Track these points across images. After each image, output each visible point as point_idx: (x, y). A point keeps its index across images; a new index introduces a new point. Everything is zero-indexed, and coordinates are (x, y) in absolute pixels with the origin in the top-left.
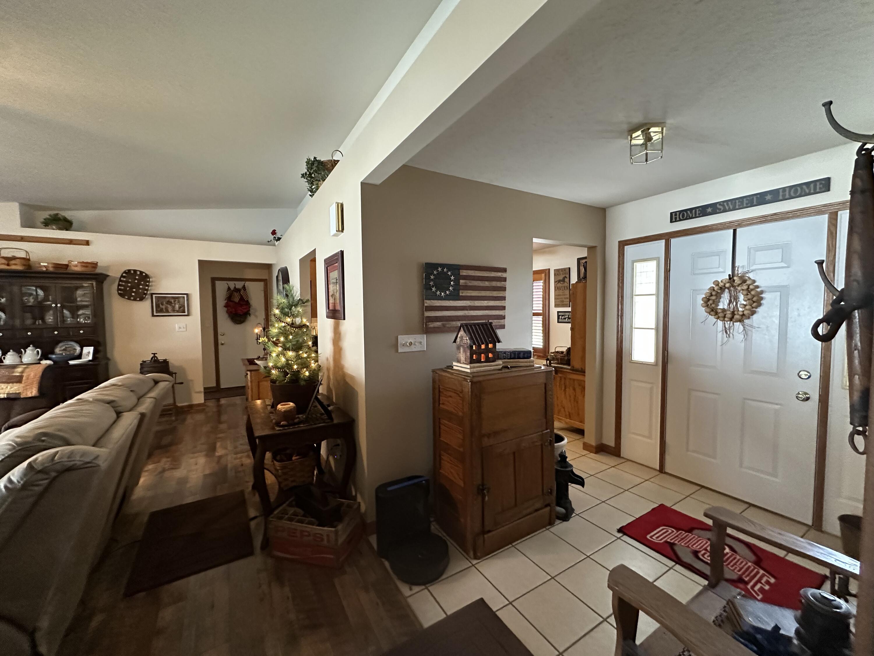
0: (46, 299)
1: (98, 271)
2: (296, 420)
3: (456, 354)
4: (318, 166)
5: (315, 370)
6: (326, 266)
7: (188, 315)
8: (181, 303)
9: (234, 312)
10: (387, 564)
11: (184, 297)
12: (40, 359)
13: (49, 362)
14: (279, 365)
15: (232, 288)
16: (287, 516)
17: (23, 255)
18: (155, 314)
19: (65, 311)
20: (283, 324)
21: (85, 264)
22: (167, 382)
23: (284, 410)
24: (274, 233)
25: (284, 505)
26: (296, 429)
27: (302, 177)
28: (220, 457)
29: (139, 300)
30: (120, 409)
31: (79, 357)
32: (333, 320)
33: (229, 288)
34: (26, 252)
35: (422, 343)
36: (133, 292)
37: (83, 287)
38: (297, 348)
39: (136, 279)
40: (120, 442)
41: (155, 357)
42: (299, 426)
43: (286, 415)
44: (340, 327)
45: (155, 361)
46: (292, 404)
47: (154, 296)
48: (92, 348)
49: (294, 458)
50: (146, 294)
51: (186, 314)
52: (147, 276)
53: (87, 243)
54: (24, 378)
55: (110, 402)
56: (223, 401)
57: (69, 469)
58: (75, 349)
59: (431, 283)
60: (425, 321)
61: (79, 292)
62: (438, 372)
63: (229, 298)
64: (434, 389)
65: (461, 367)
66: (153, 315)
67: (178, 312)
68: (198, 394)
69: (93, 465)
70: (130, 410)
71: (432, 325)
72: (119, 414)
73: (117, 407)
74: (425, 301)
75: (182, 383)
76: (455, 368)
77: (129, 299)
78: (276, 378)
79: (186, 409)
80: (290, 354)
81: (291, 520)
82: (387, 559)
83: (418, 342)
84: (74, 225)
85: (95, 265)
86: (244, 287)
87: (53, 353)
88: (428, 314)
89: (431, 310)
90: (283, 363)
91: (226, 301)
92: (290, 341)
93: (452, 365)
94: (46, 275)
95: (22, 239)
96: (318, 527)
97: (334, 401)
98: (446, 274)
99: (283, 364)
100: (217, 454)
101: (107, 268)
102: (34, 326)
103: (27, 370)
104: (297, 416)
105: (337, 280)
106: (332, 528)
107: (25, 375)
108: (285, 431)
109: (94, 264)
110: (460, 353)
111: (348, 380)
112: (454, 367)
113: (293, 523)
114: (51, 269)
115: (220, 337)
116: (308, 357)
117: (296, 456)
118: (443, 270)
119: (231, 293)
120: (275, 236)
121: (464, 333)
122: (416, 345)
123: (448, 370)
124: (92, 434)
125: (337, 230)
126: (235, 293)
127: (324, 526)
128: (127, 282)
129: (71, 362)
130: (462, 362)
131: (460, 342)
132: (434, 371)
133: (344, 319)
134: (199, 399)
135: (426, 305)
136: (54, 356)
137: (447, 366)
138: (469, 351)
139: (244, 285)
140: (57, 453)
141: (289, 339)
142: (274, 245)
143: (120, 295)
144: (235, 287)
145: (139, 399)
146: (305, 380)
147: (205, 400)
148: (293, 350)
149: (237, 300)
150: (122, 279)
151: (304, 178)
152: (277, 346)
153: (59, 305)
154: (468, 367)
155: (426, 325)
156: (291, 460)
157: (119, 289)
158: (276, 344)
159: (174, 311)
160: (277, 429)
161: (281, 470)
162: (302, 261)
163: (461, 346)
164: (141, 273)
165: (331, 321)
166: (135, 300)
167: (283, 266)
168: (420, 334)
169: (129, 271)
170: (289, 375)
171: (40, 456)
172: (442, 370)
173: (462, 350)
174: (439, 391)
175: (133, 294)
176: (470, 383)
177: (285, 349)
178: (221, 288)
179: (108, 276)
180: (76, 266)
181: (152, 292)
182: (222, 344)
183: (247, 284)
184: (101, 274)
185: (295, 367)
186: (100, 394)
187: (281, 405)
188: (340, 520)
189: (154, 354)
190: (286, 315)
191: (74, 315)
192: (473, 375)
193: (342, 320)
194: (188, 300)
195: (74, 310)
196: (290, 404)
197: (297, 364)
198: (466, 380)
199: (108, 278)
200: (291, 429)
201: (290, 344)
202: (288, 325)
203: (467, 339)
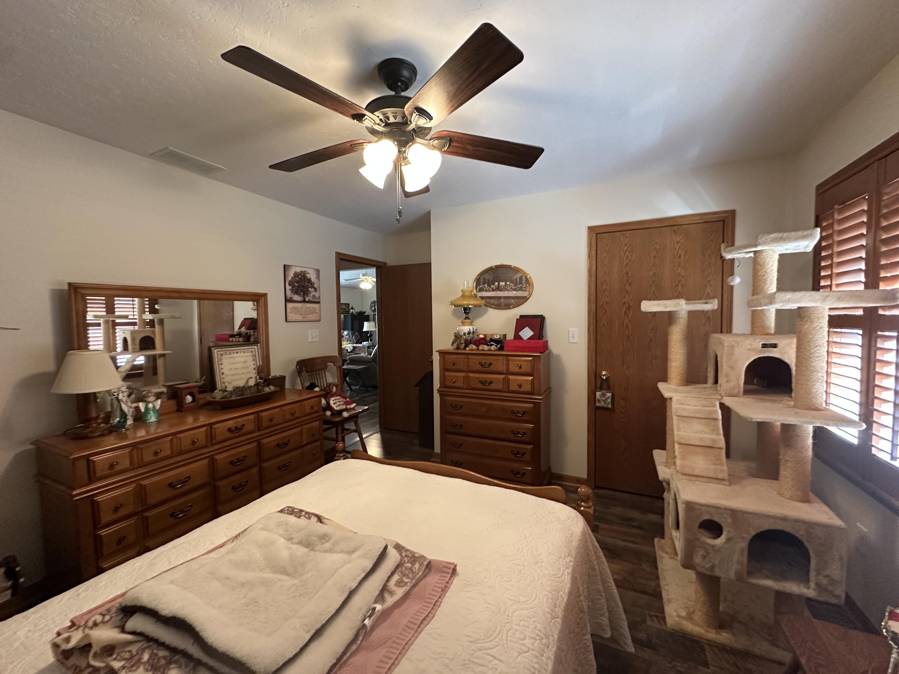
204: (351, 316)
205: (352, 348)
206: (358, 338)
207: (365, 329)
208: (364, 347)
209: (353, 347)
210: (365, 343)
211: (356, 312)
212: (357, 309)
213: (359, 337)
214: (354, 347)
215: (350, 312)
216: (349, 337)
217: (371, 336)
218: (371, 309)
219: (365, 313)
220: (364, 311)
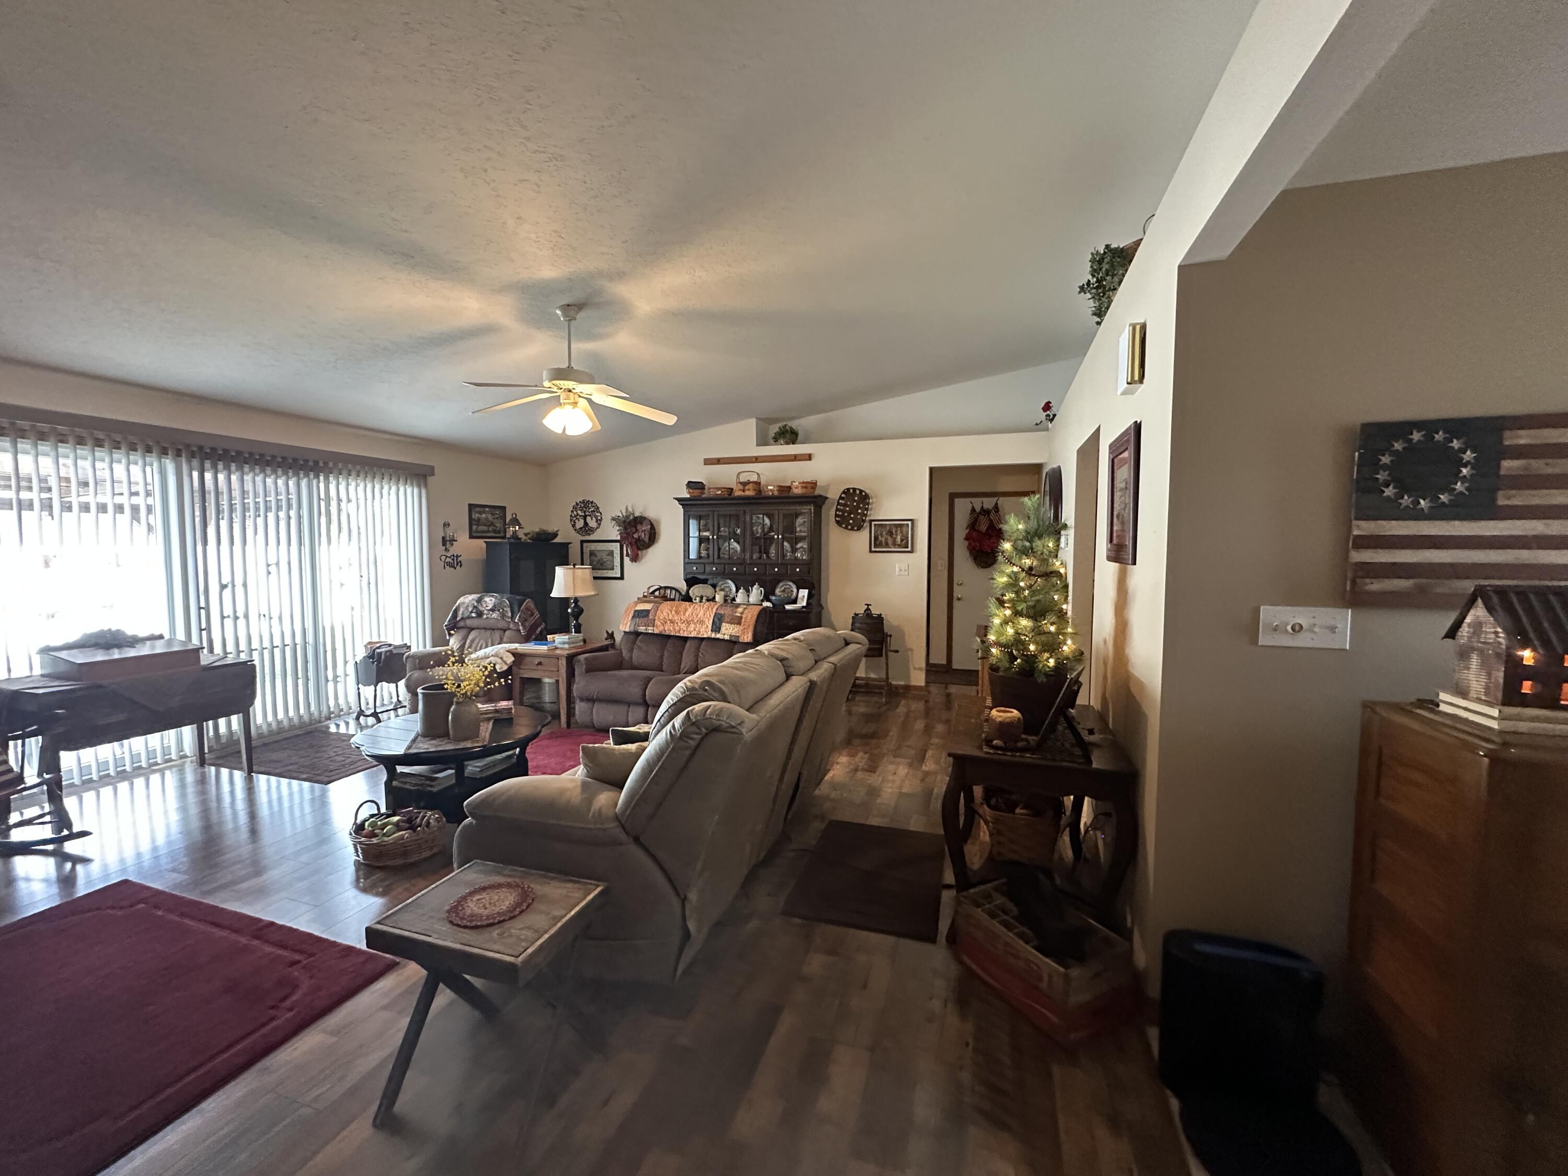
0: (771, 529)
1: (817, 492)
2: (1020, 744)
3: (1454, 671)
4: (1111, 260)
5: (1067, 658)
6: (1111, 457)
7: (911, 552)
8: (904, 533)
9: (977, 548)
10: (1175, 1104)
11: (908, 525)
12: (762, 601)
13: (769, 604)
14: (1003, 640)
15: (978, 509)
16: (987, 906)
17: (754, 478)
18: (873, 549)
19: (785, 544)
20: (1015, 569)
21: (805, 485)
22: (860, 646)
23: (1000, 719)
24: (1047, 407)
25: (989, 885)
26: (1017, 757)
27: (1080, 292)
28: (927, 774)
29: (858, 530)
30: (790, 670)
31: (795, 601)
32: (1117, 565)
33: (973, 510)
34: (758, 474)
35: (1337, 630)
36: (851, 519)
37: (801, 514)
38: (1037, 613)
39: (855, 501)
40: (775, 711)
41: (868, 609)
42: (1023, 754)
43: (1004, 728)
44: (1128, 581)
45: (868, 615)
46: (1015, 713)
47: (873, 523)
48: (807, 591)
49: (1018, 811)
50: (864, 521)
51: (909, 549)
52: (867, 497)
53: (809, 457)
54: (743, 620)
55: (782, 660)
56: (953, 689)
57: (717, 729)
58: (792, 591)
59: (1382, 476)
60: (1350, 575)
61: (800, 520)
62: (1378, 709)
63: (972, 525)
64: (1364, 752)
65: (1466, 709)
66: (871, 551)
67: (900, 546)
68: (916, 672)
69: (737, 731)
70: (802, 675)
71: (1376, 586)
72: (788, 676)
73: (789, 667)
74: (1355, 523)
75: (897, 651)
76: (1443, 708)
77: (846, 528)
78: (996, 663)
79: (901, 691)
80: (1025, 622)
81: (993, 915)
82: (1178, 1095)
83: (1321, 627)
84: (800, 437)
85: (814, 485)
86: (996, 507)
87: (774, 594)
88: (1359, 556)
89: (1376, 547)
90: (1008, 638)
91: (968, 531)
92: (1025, 600)
93: (1437, 700)
94: (773, 501)
95: (757, 460)
96: (1034, 951)
97: (1111, 726)
98: (1444, 445)
99: (1010, 640)
100: (924, 768)
101: (827, 488)
102: (759, 561)
103: (746, 611)
104: (1023, 736)
105: (1126, 483)
106: (1060, 965)
107: (744, 616)
108: (996, 757)
109: (813, 483)
110: (1468, 669)
111: (1134, 690)
112: (1441, 704)
113: (994, 922)
114: (776, 493)
115: (956, 587)
116: (1058, 633)
117: (1022, 809)
118: (1429, 437)
119: (976, 516)
120: (1048, 412)
121: (1488, 614)
122: (1315, 633)
123: (1419, 711)
124: (752, 693)
125: (1129, 380)
126: (982, 517)
127: (1046, 955)
128: (845, 505)
129: (788, 607)
130: (1473, 694)
131: (1470, 638)
132: (1368, 706)
133: (1134, 563)
134: (918, 679)
135: (1356, 532)
136: (774, 598)
137: (1419, 700)
138: (1503, 669)
139: (997, 504)
140: (709, 707)
141: (1022, 596)
142: (1047, 429)
143: (837, 522)
144: (982, 507)
145: (816, 662)
146: (1046, 675)
147: (927, 682)
148: (1028, 616)
149: (983, 528)
150: (841, 501)
151: (1085, 293)
152: (1004, 607)
153: (780, 537)
154: (1495, 712)
155: (1354, 583)
156: (1013, 812)
157: (837, 516)
158: (1001, 603)
159: (894, 544)
160: (986, 749)
161: (993, 823)
162: (1081, 452)
163: (1473, 649)
164: (861, 491)
165: (1114, 566)
166: (852, 529)
167: (1055, 466)
168: (1336, 605)
169: (848, 489)
170: (1019, 661)
171: (698, 707)
172: (1399, 708)
173: (1475, 660)
174: (1380, 764)
175: (851, 521)
176: (1486, 759)
177: (1017, 613)
178: (963, 508)
179: (827, 498)
180: (797, 488)
181: (872, 518)
182: (959, 599)
183: (1002, 501)
184: (820, 496)
185: (1032, 647)
186: (778, 648)
187: (998, 711)
188: (1080, 958)
189: (868, 605)
190: (1025, 552)
191: (794, 550)
192: (1506, 739)
193: (1129, 564)
194: (912, 529)
195: (794, 541)
196: (1012, 712)
197: (1036, 643)
198: (1473, 749)
199: (827, 502)
200: (1008, 757)
201: (1024, 604)
202: (1023, 570)
203: (1496, 633)
204: (510, 544)
205: (510, 659)
206: (531, 621)
207: (557, 592)
208: (552, 657)
209: (514, 654)
210: (559, 639)
211: (526, 535)
212: (529, 526)
213: (537, 615)
214: (519, 657)
215: (509, 534)
216: (503, 616)
217: (579, 612)
218: (574, 526)
219: (555, 535)
220: (551, 529)
